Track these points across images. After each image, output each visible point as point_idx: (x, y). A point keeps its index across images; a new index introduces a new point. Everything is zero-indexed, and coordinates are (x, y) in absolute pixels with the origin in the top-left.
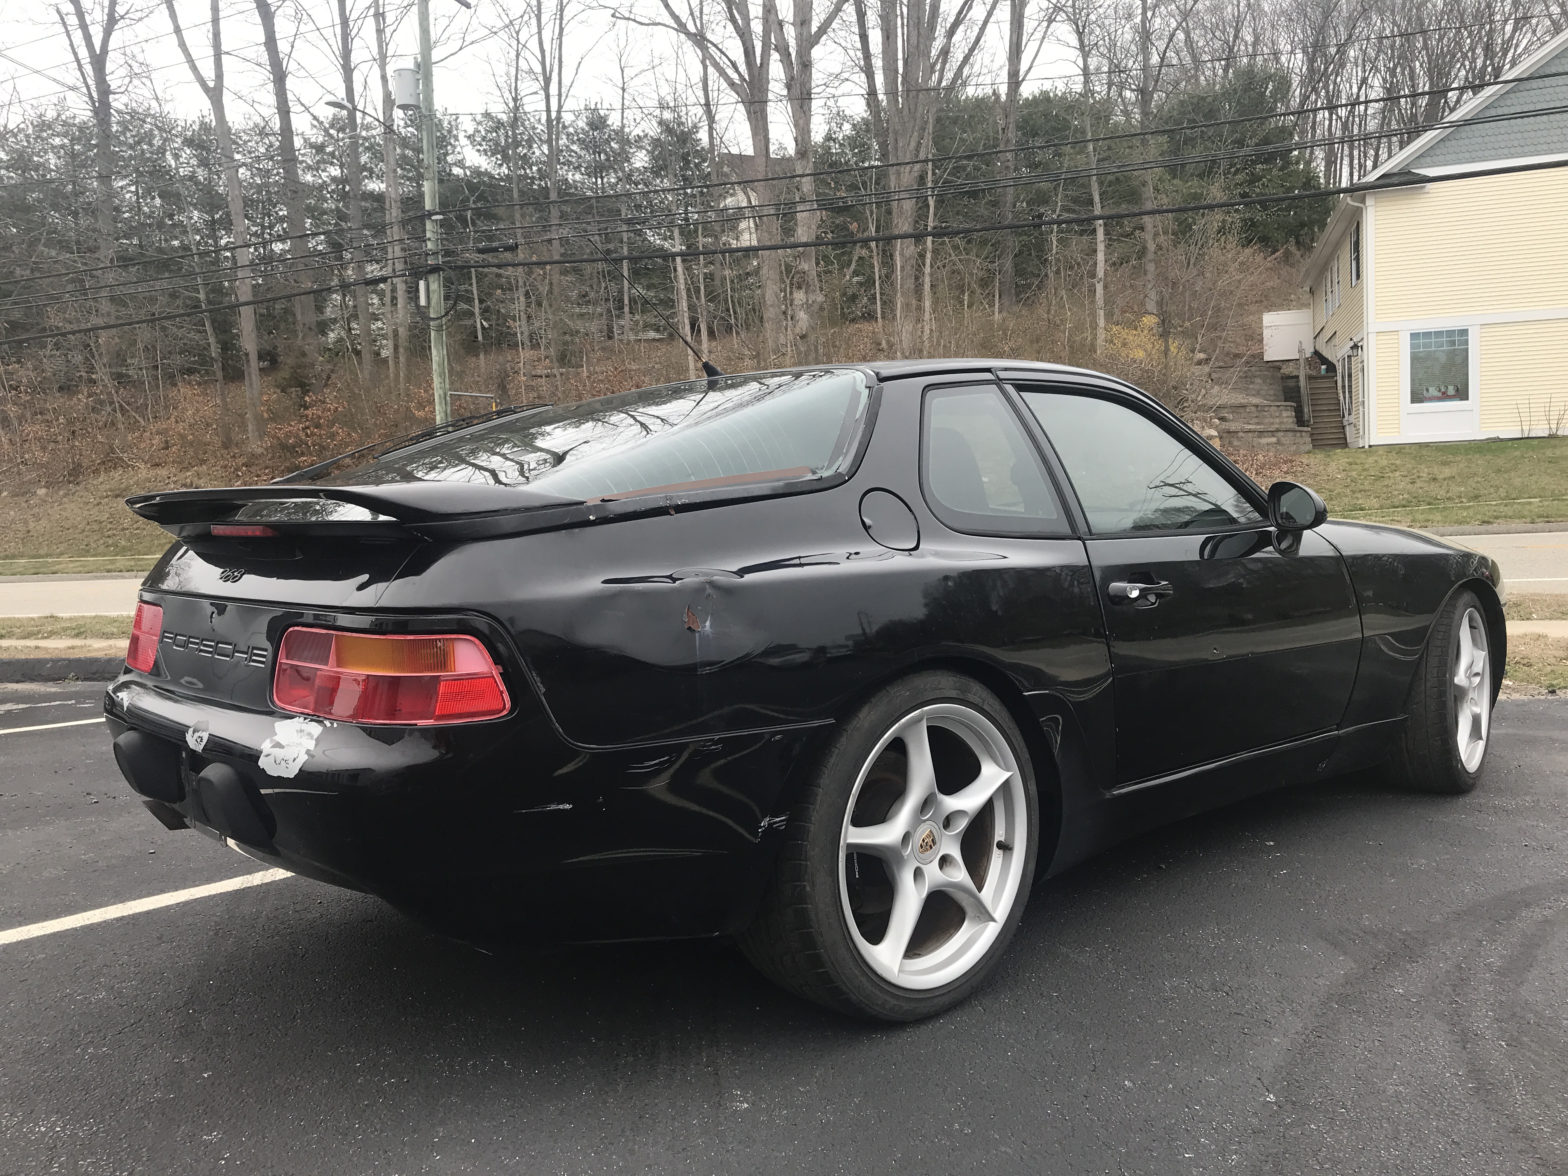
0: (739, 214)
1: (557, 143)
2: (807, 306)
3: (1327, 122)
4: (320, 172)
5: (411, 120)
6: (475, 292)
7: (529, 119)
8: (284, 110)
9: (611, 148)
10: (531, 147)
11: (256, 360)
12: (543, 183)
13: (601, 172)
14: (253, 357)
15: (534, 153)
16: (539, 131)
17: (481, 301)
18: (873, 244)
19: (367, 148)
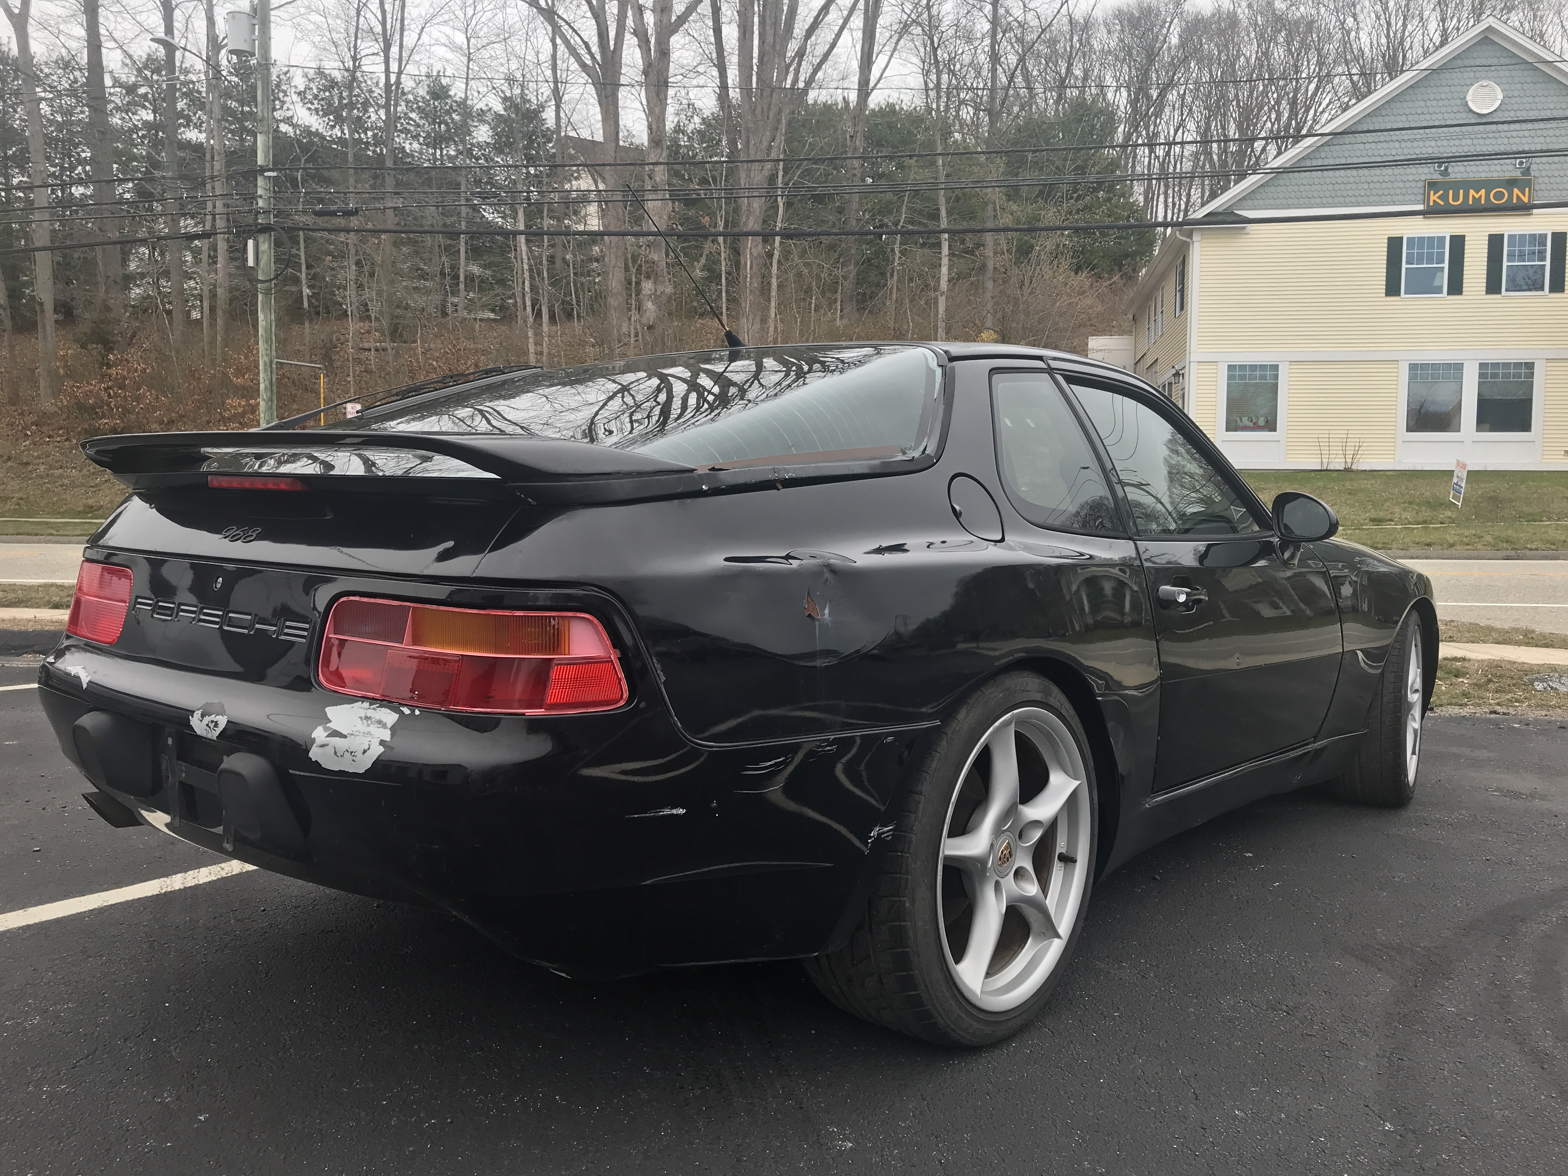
0: (584, 198)
1: (395, 109)
2: (656, 297)
3: (1147, 160)
4: (130, 114)
5: (235, 69)
6: (302, 254)
7: (365, 82)
8: (94, 45)
9: (453, 119)
10: (366, 111)
11: (52, 311)
12: (378, 150)
13: (441, 142)
14: (49, 307)
15: (369, 117)
16: (375, 95)
17: (308, 267)
18: (721, 239)
19: (184, 94)
